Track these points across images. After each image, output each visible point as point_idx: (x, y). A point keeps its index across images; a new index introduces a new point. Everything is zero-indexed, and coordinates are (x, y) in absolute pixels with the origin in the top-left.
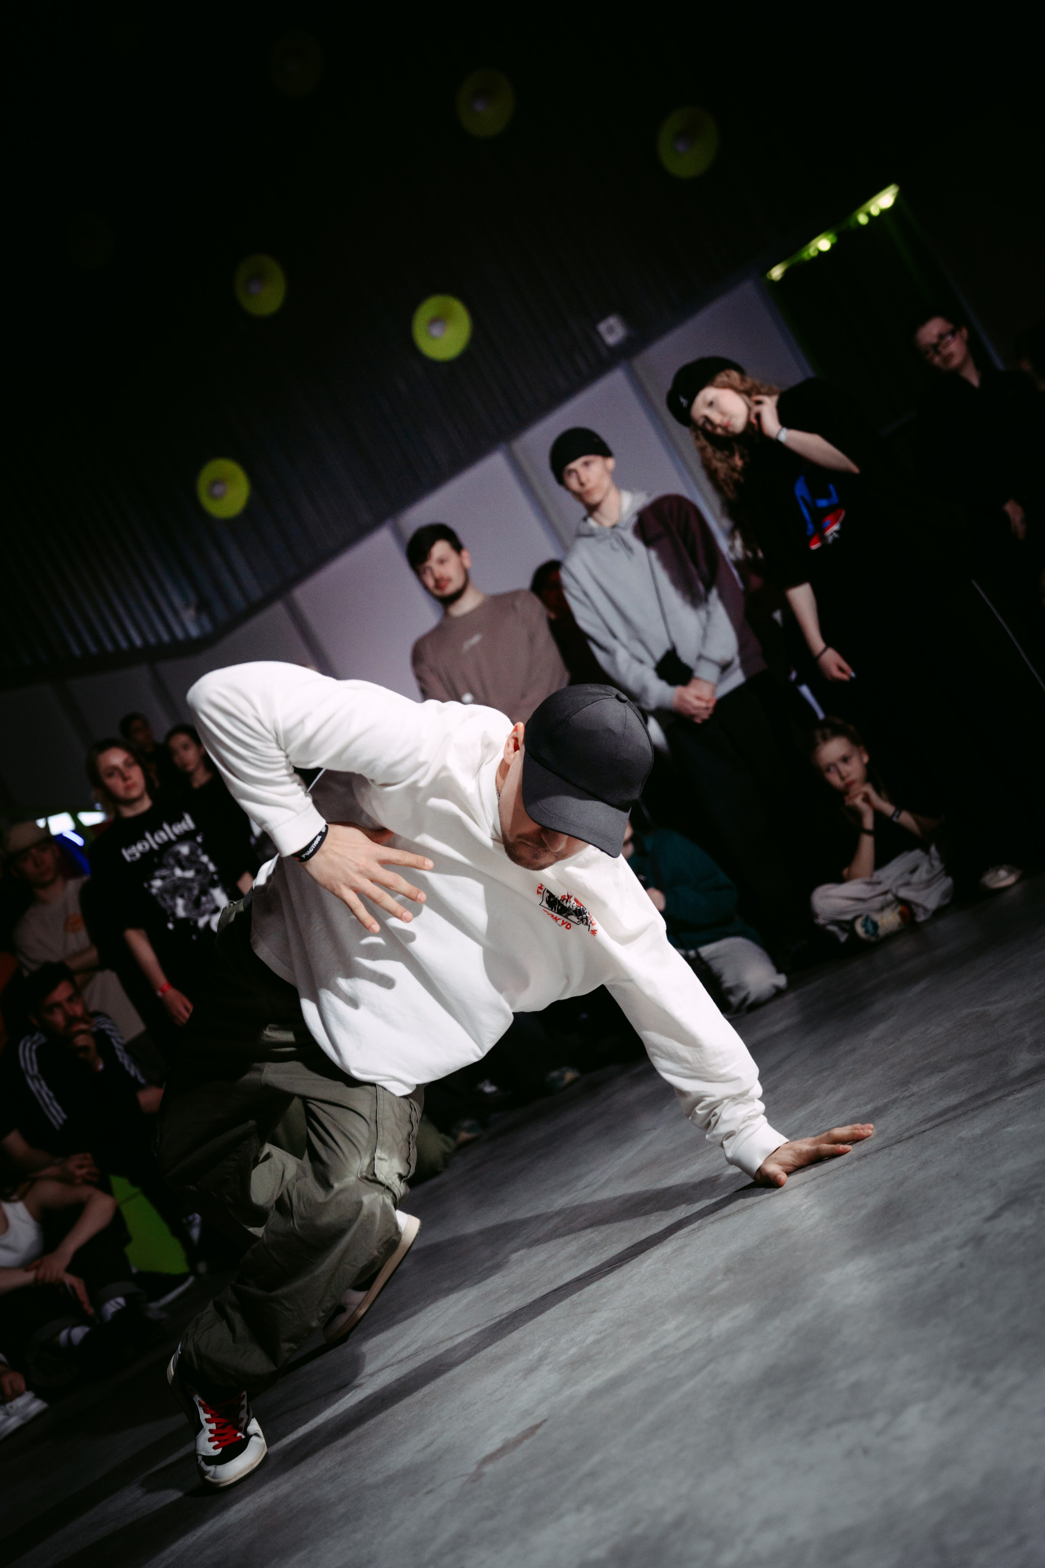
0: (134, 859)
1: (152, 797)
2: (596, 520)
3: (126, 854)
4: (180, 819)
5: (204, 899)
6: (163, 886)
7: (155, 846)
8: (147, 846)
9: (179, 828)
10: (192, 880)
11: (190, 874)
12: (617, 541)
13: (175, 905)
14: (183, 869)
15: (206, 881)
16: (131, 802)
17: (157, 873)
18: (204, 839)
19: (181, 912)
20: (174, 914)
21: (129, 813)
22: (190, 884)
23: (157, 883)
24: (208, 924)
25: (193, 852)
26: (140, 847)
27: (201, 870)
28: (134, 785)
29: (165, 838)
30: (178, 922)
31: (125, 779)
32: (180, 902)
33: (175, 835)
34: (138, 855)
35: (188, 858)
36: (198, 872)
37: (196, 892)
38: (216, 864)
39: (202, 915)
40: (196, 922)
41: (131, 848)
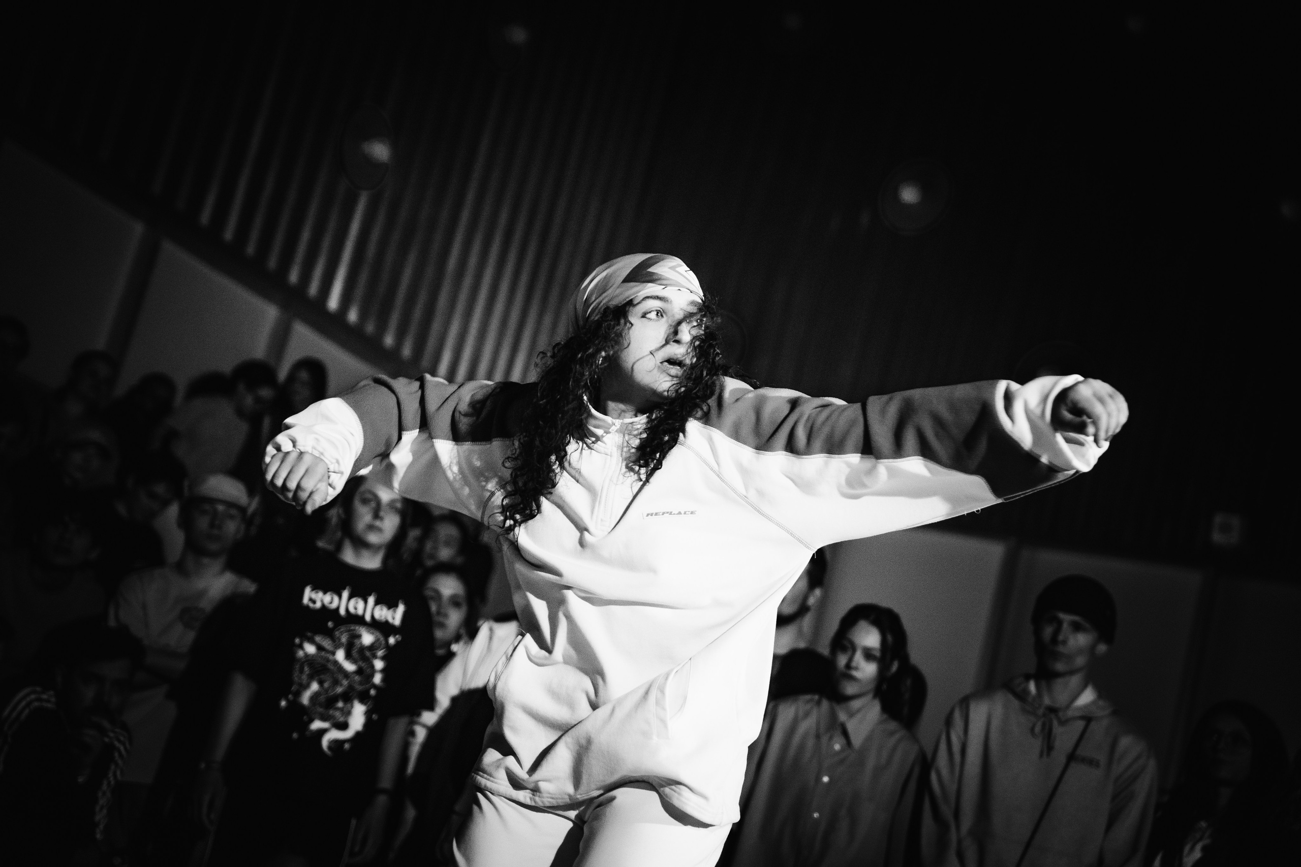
0: (311, 605)
1: (385, 561)
2: (1038, 687)
3: (308, 593)
4: (392, 606)
5: (340, 704)
6: (313, 656)
7: (342, 612)
8: (334, 605)
9: (382, 613)
10: (346, 674)
11: (350, 667)
12: (1044, 725)
13: (307, 686)
14: (348, 656)
15: (359, 688)
16: (360, 544)
17: (318, 639)
18: (398, 643)
19: (305, 699)
20: (298, 694)
21: (349, 556)
22: (340, 677)
23: (310, 649)
24: (323, 732)
25: (372, 648)
26: (327, 598)
27: (365, 672)
28: (379, 530)
29: (360, 612)
30: (295, 705)
31: (377, 515)
32: (315, 686)
33: (373, 617)
34: (318, 605)
35: (363, 649)
36: (359, 671)
37: (339, 690)
38: (384, 680)
39: (324, 719)
40: (311, 721)
41: (317, 592)
